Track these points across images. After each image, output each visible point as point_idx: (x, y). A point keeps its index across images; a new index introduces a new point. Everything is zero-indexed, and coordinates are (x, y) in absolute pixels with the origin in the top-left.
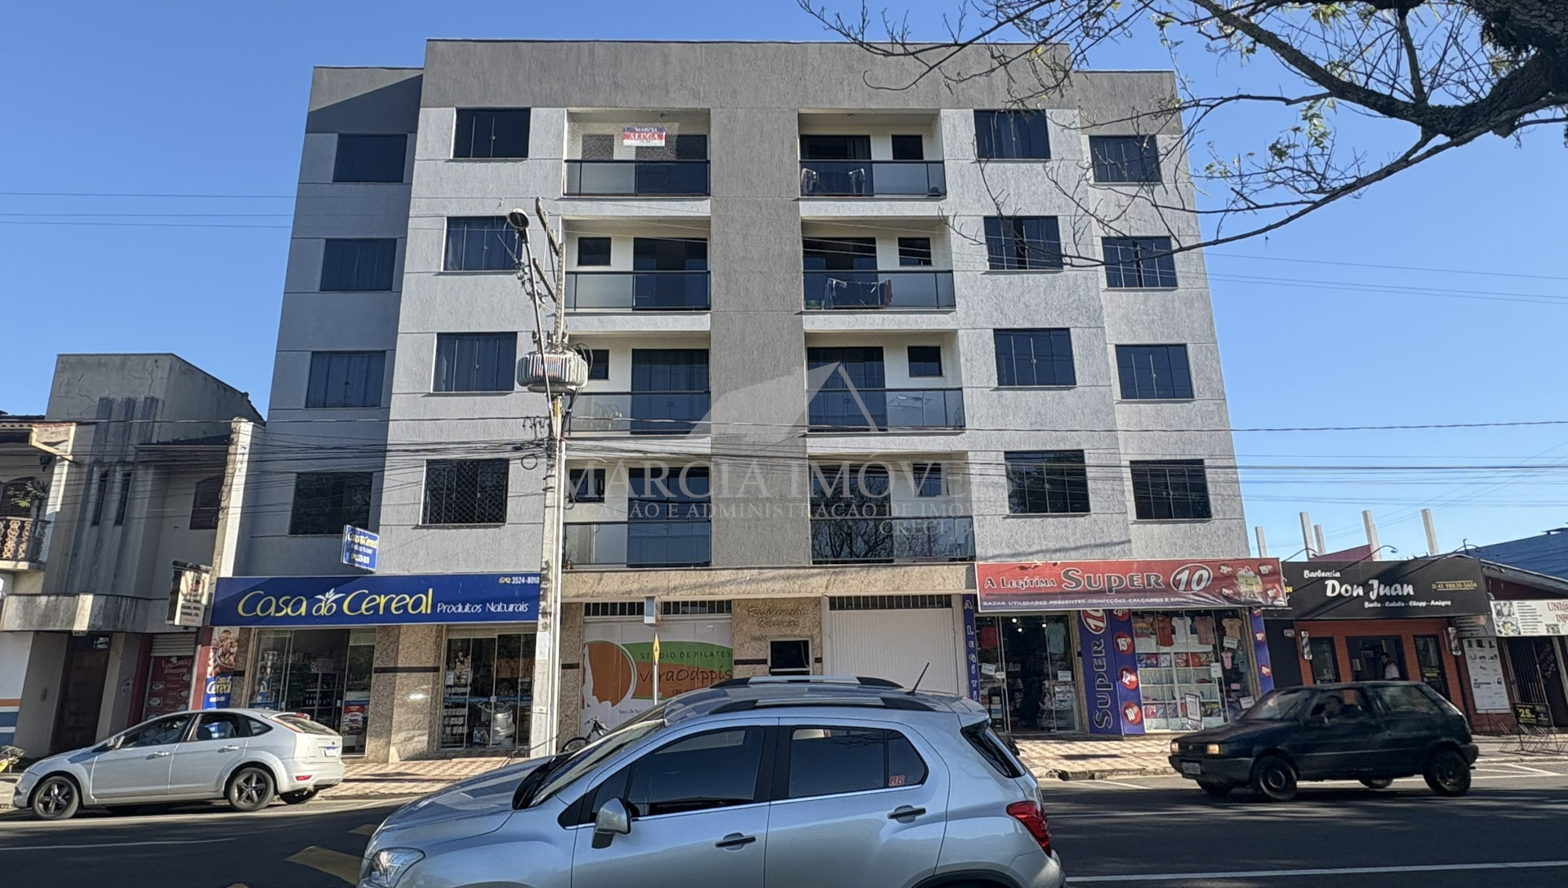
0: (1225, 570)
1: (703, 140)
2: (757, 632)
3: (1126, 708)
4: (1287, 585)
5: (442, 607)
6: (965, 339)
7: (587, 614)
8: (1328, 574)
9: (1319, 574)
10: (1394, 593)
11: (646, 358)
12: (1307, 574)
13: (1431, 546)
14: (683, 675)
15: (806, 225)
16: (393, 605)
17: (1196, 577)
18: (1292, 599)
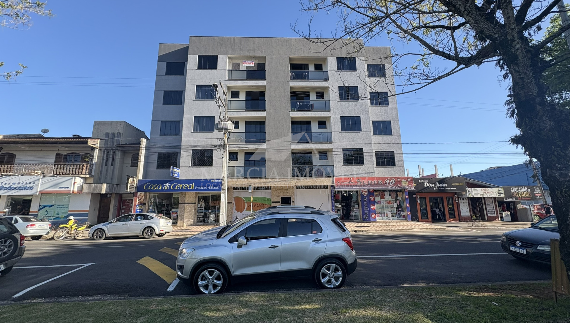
0: (399, 180)
1: (264, 65)
2: (277, 194)
3: (372, 214)
4: (414, 184)
5: (196, 188)
6: (333, 119)
7: (234, 189)
8: (425, 181)
9: (423, 181)
10: (442, 186)
11: (249, 123)
12: (420, 181)
13: (452, 174)
14: (259, 205)
15: (291, 88)
16: (184, 187)
17: (391, 181)
18: (416, 187)
